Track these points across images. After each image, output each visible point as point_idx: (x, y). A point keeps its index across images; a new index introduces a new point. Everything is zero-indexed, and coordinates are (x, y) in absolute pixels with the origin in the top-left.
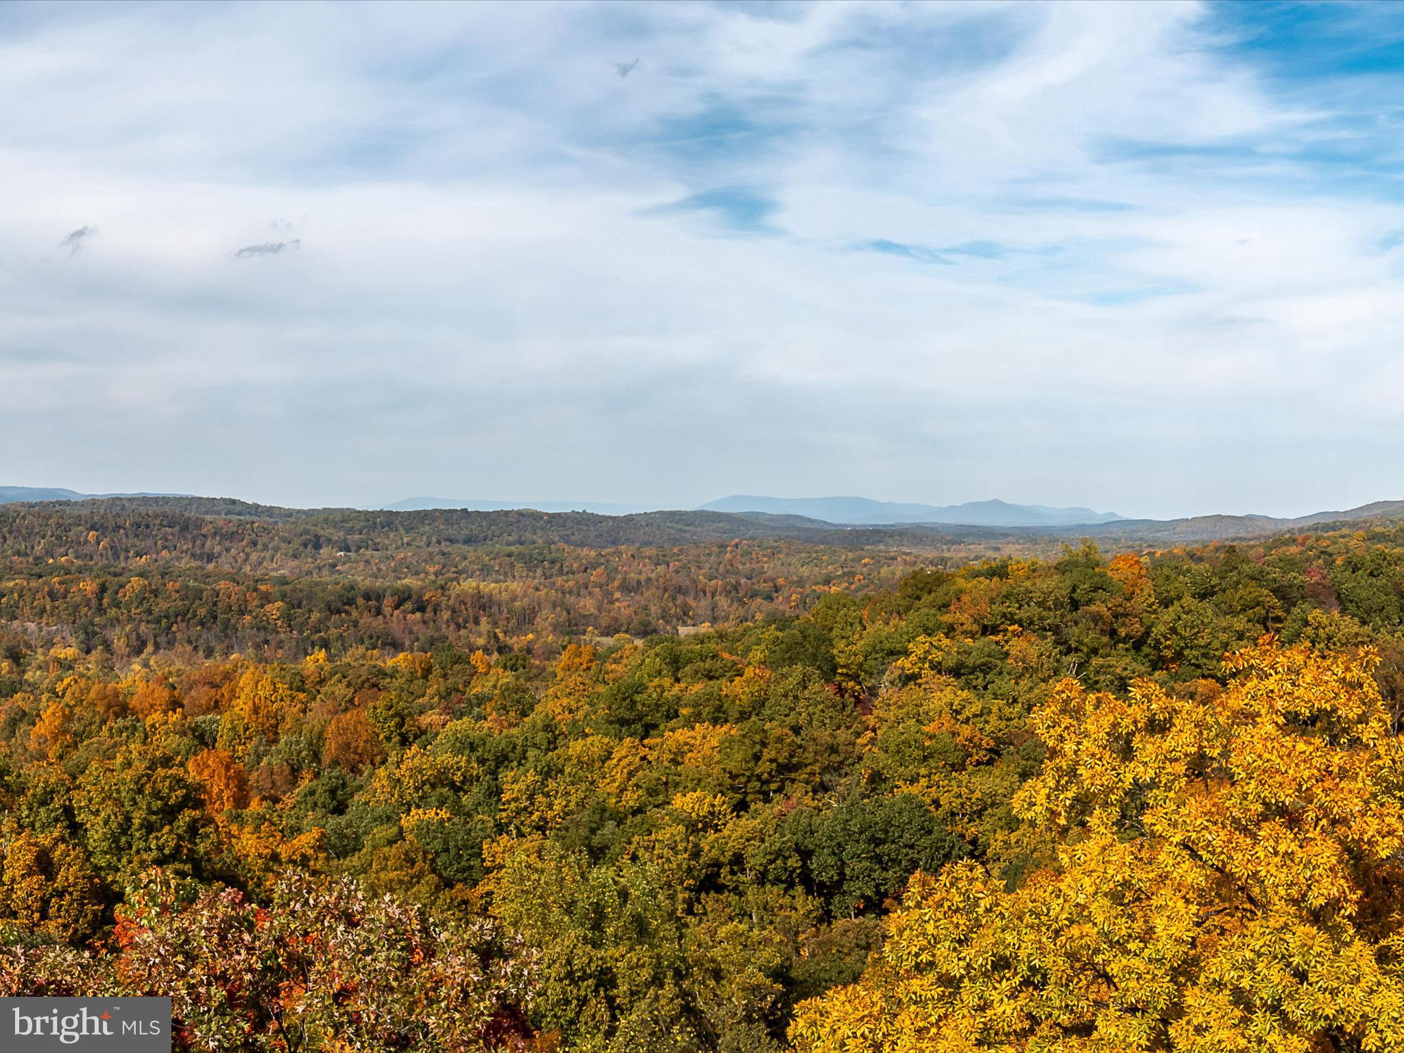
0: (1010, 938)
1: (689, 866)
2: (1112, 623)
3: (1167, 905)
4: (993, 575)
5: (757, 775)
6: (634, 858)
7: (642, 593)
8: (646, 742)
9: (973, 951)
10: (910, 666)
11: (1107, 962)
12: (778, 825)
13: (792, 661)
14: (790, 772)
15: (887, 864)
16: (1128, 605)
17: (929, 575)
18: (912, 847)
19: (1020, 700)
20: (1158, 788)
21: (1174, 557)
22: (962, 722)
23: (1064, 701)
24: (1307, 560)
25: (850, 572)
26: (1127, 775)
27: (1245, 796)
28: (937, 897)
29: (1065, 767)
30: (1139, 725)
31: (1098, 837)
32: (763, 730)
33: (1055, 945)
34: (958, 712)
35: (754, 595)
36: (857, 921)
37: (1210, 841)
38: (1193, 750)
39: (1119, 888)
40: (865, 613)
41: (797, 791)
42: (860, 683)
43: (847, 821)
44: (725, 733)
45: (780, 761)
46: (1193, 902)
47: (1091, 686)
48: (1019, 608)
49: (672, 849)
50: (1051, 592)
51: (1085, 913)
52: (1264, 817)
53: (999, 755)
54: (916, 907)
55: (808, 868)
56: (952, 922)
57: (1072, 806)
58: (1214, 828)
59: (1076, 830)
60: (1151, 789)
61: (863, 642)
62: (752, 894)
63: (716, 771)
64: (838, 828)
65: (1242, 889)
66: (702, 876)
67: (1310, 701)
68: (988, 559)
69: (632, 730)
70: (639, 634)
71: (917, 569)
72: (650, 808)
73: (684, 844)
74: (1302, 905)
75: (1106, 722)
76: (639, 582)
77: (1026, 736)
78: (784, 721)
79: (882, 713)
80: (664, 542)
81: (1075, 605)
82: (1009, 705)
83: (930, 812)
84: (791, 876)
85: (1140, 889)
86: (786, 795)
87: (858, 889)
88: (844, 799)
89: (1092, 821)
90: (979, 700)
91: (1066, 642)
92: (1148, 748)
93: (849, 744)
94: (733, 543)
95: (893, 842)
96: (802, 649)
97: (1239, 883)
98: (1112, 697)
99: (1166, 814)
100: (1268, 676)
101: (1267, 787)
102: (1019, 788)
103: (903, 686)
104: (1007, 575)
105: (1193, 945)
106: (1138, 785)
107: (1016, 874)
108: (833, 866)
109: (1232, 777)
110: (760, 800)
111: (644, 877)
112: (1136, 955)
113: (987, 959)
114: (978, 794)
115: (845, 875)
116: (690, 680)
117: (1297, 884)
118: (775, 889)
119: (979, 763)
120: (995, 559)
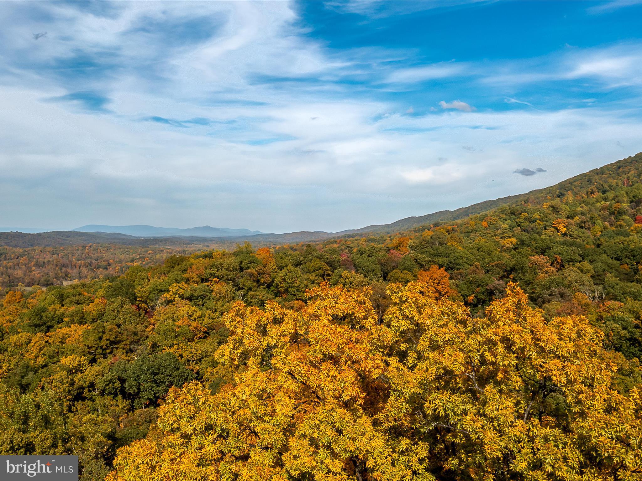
0: (213, 416)
1: (69, 390)
2: (258, 277)
3: (281, 400)
4: (206, 257)
5: (101, 347)
6: (43, 388)
7: (45, 267)
8: (48, 334)
9: (197, 422)
10: (170, 296)
11: (255, 426)
12: (110, 368)
13: (116, 295)
14: (116, 344)
15: (159, 384)
16: (265, 269)
17: (178, 258)
18: (170, 376)
19: (218, 310)
20: (278, 348)
21: (284, 249)
22: (193, 320)
23: (237, 311)
24: (341, 250)
25: (143, 257)
26: (264, 342)
27: (315, 351)
28: (181, 398)
29: (237, 339)
30: (270, 321)
31: (252, 370)
32: (103, 326)
33: (233, 418)
34: (191, 316)
35: (99, 267)
36: (145, 410)
37: (300, 371)
38: (293, 331)
39: (261, 392)
40: (150, 274)
41: (119, 353)
42: (147, 304)
43: (141, 365)
44: (85, 328)
45: (111, 340)
46: (293, 398)
47: (249, 304)
48: (217, 271)
49: (61, 382)
50: (231, 264)
51: (246, 404)
52: (323, 360)
53: (209, 334)
54: (172, 402)
55: (124, 387)
56: (188, 409)
57: (240, 356)
58: (302, 365)
59: (242, 367)
60: (275, 348)
61: (148, 287)
62: (99, 400)
63: (81, 346)
64: (138, 369)
65: (314, 392)
66: (75, 394)
67: (343, 310)
68: (204, 250)
69: (41, 329)
70: (44, 285)
71: (172, 255)
72: (50, 364)
73: (66, 380)
74: (340, 399)
75: (255, 319)
76: (44, 262)
77: (221, 326)
78: (113, 322)
79: (157, 317)
80: (56, 244)
81: (242, 269)
82: (213, 312)
83: (179, 360)
84: (116, 391)
85: (270, 392)
86: (114, 355)
87: (146, 395)
88: (140, 355)
89: (249, 363)
90: (200, 311)
91: (238, 285)
92: (273, 330)
93: (142, 331)
94: (89, 245)
95: (162, 374)
96: (121, 290)
97: (313, 389)
98: (258, 308)
99: (281, 359)
100: (325, 299)
101: (324, 347)
102: (217, 349)
103: (167, 305)
104: (212, 257)
105: (293, 418)
106: (269, 347)
107: (216, 387)
108: (135, 386)
109: (309, 343)
110: (102, 358)
111: (48, 397)
112: (268, 422)
113: (203, 425)
114: (199, 352)
115: (140, 389)
116: (68, 305)
117: (337, 390)
118: (109, 397)
119: (200, 338)
120: (207, 251)
